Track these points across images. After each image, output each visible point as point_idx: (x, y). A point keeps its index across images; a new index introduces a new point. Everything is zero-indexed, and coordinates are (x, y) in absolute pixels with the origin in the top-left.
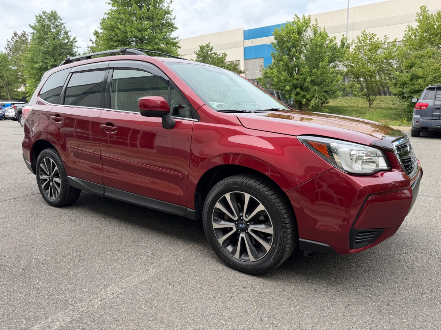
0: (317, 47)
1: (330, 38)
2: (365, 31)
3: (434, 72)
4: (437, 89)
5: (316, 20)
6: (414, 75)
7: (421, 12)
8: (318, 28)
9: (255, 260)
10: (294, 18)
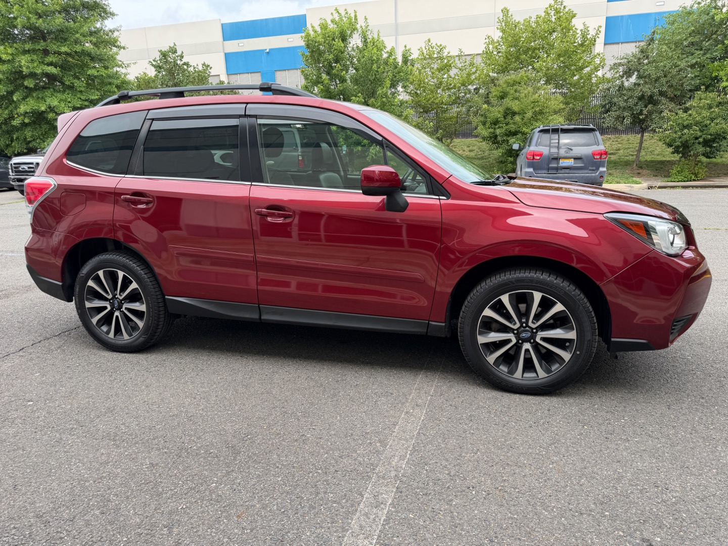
0: (372, 64)
1: (388, 49)
2: (429, 41)
3: (532, 105)
4: (561, 131)
5: (366, 19)
6: (508, 109)
7: (503, 16)
8: (370, 32)
9: (547, 375)
10: (332, 14)
